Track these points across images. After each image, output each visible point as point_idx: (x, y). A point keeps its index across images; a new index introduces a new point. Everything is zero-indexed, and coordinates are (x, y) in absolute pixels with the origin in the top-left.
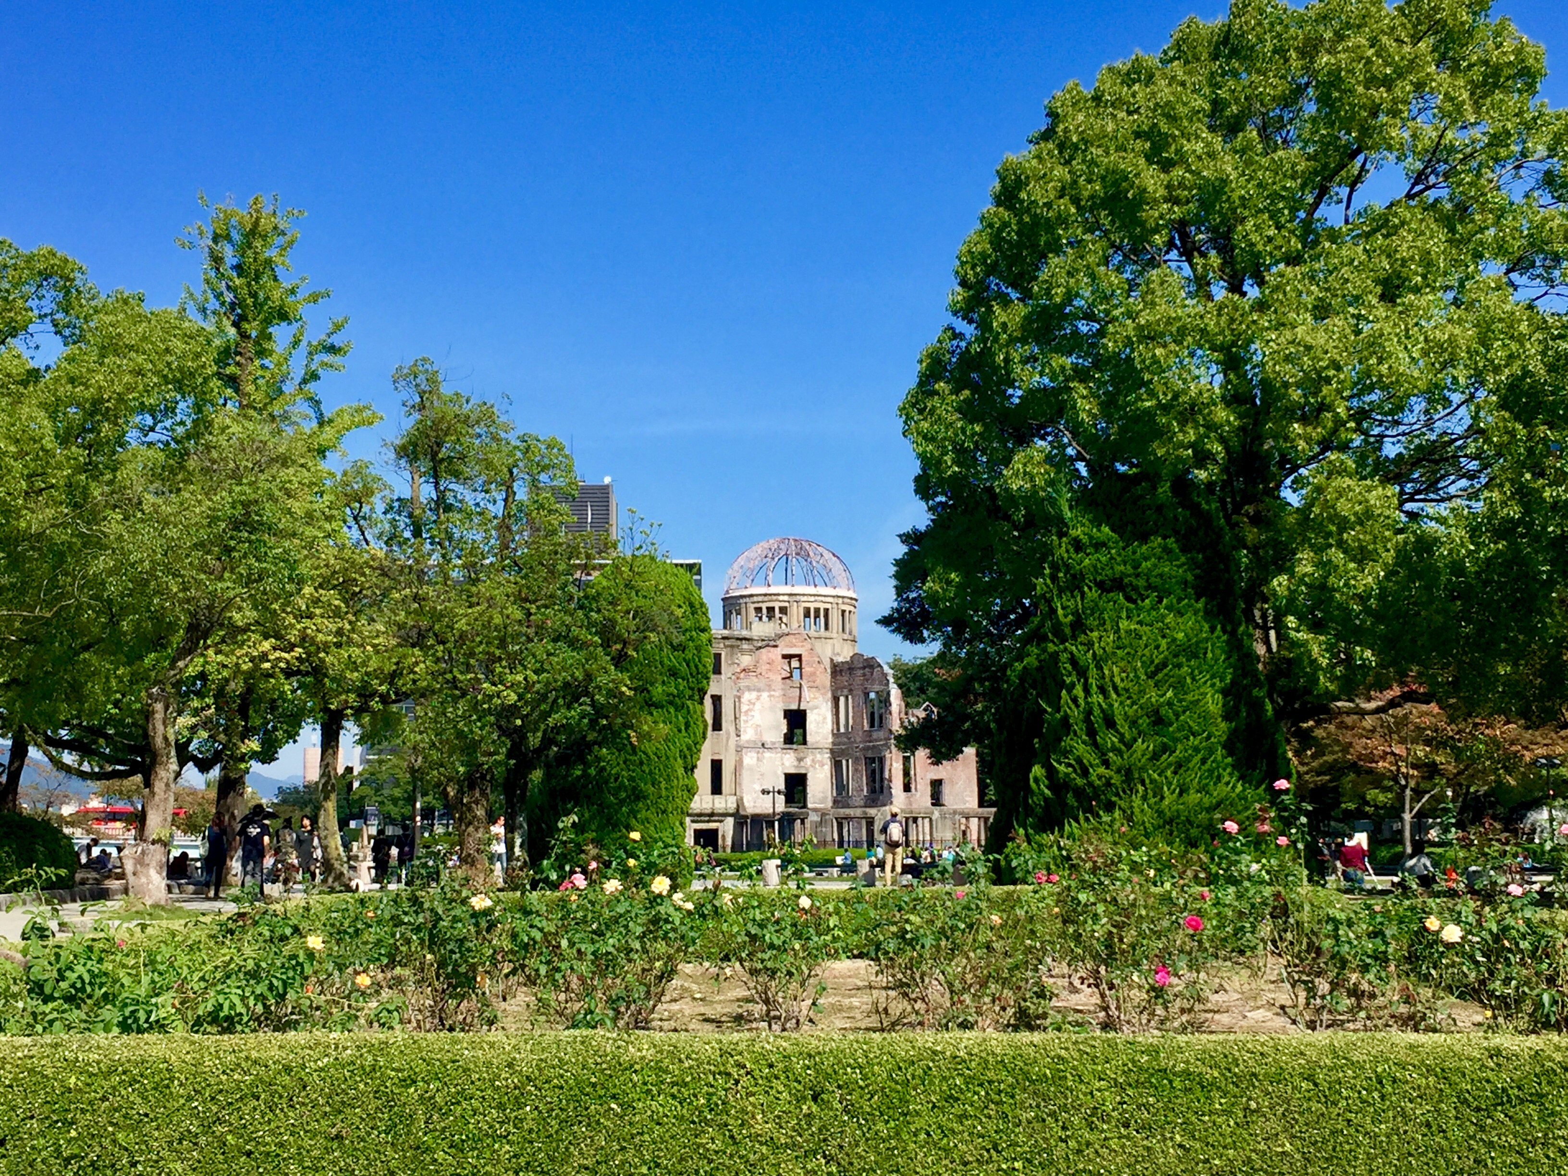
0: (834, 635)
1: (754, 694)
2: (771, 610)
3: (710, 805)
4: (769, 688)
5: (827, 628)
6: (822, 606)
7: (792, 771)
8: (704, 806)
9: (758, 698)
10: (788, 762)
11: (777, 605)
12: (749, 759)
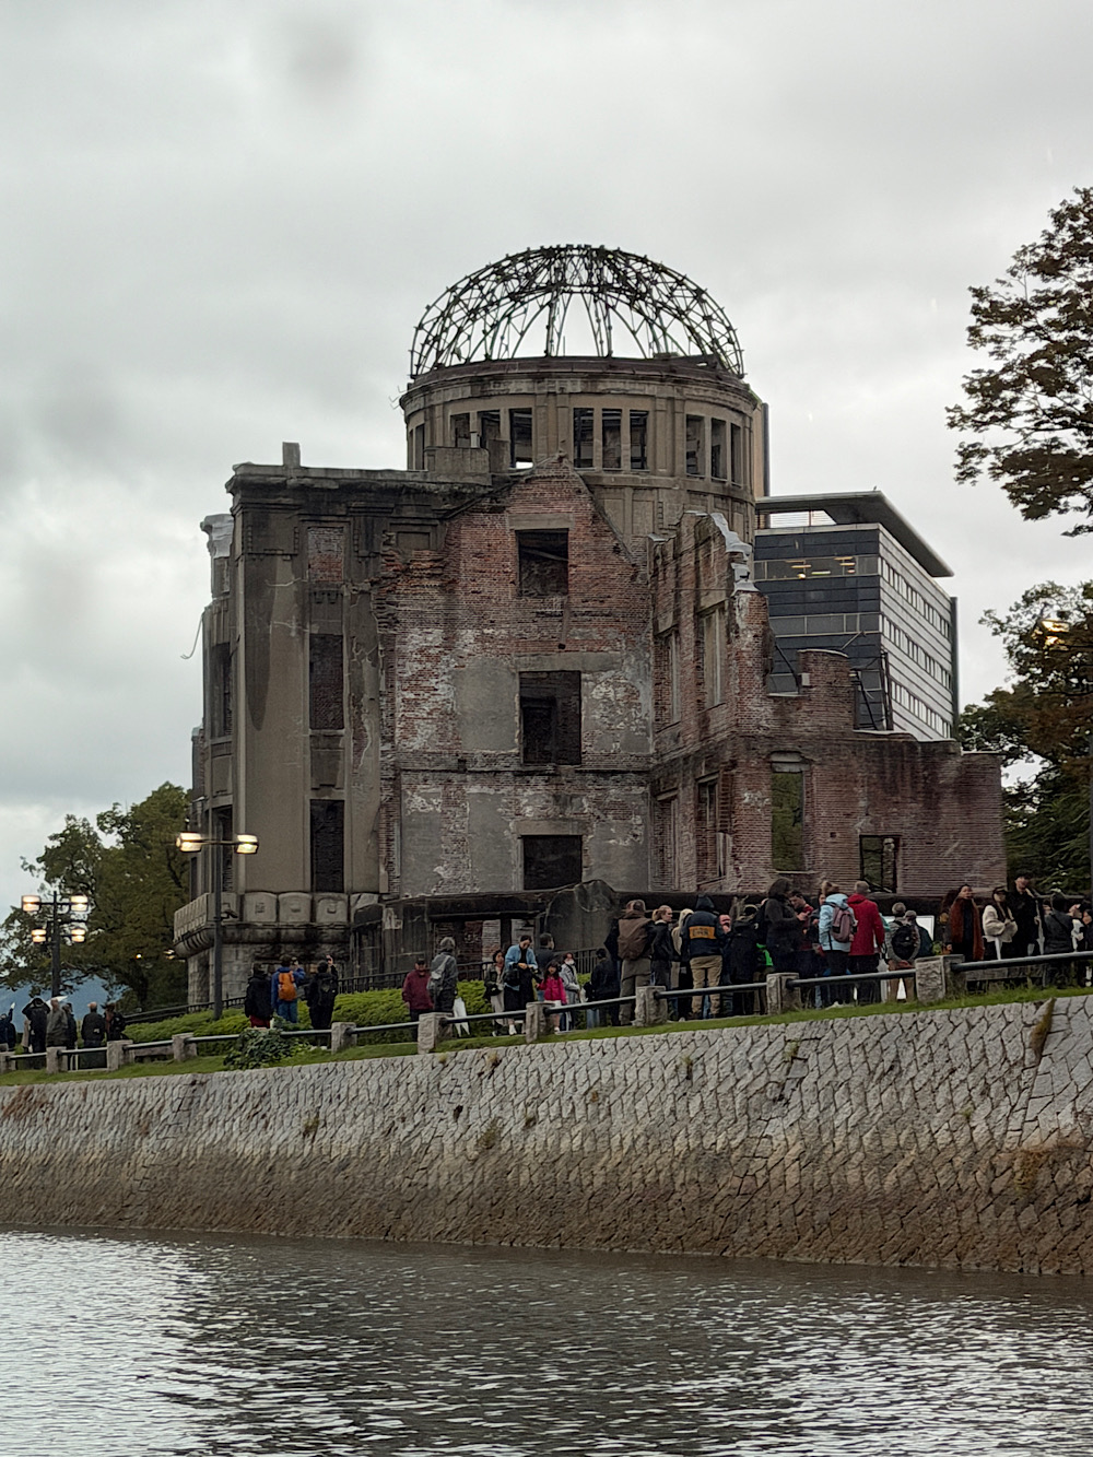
0: (661, 479)
1: (436, 636)
2: (490, 419)
3: (304, 917)
4: (482, 620)
5: (639, 462)
6: (626, 406)
7: (544, 829)
8: (288, 918)
9: (449, 643)
10: (531, 807)
11: (503, 407)
12: (421, 800)
